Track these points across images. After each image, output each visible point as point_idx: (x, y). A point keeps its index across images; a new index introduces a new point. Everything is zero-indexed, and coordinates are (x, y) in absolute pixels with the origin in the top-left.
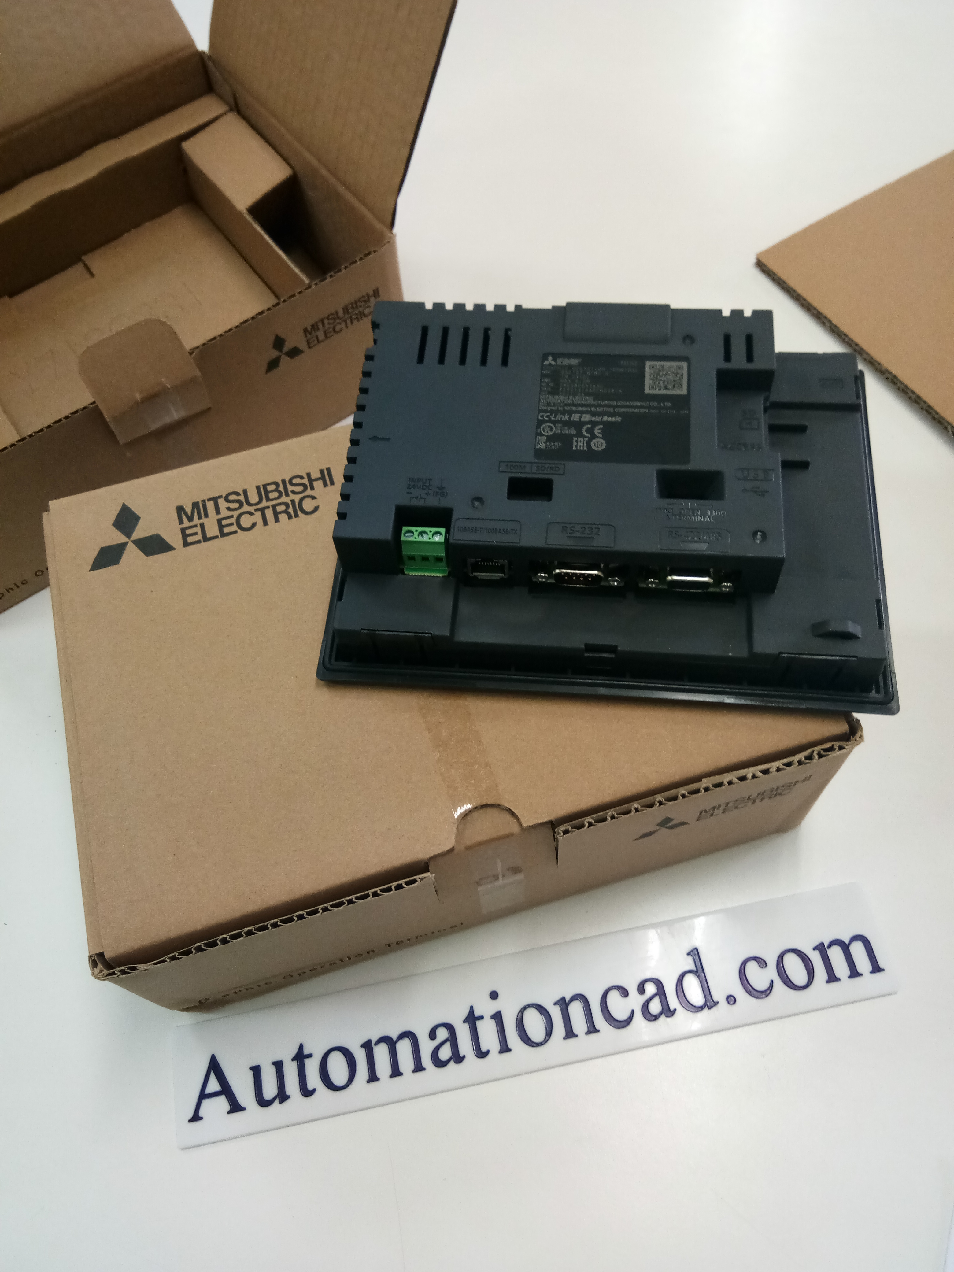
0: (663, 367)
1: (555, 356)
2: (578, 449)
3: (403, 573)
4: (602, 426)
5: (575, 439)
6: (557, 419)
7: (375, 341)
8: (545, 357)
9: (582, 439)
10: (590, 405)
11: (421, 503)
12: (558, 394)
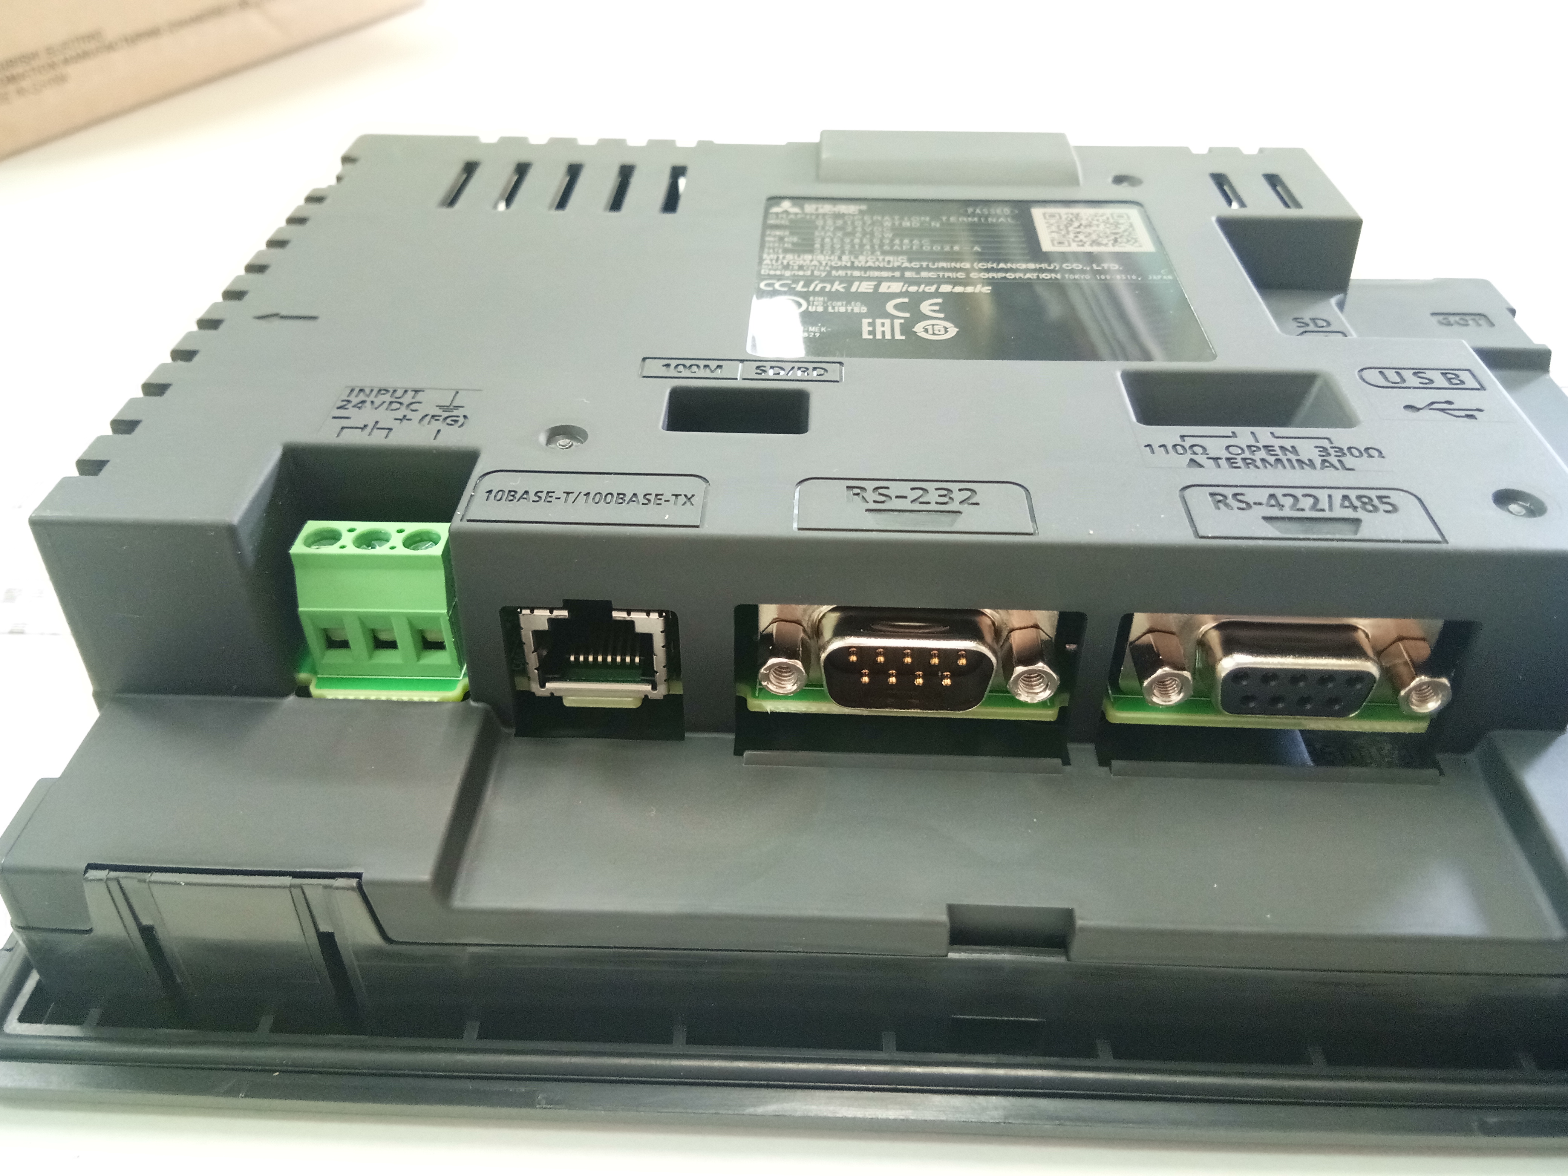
0: (1077, 216)
1: (797, 200)
2: (879, 336)
3: (304, 692)
4: (940, 300)
5: (865, 322)
6: (811, 289)
7: (339, 179)
8: (775, 200)
9: (887, 322)
10: (903, 270)
11: (377, 439)
12: (811, 251)
